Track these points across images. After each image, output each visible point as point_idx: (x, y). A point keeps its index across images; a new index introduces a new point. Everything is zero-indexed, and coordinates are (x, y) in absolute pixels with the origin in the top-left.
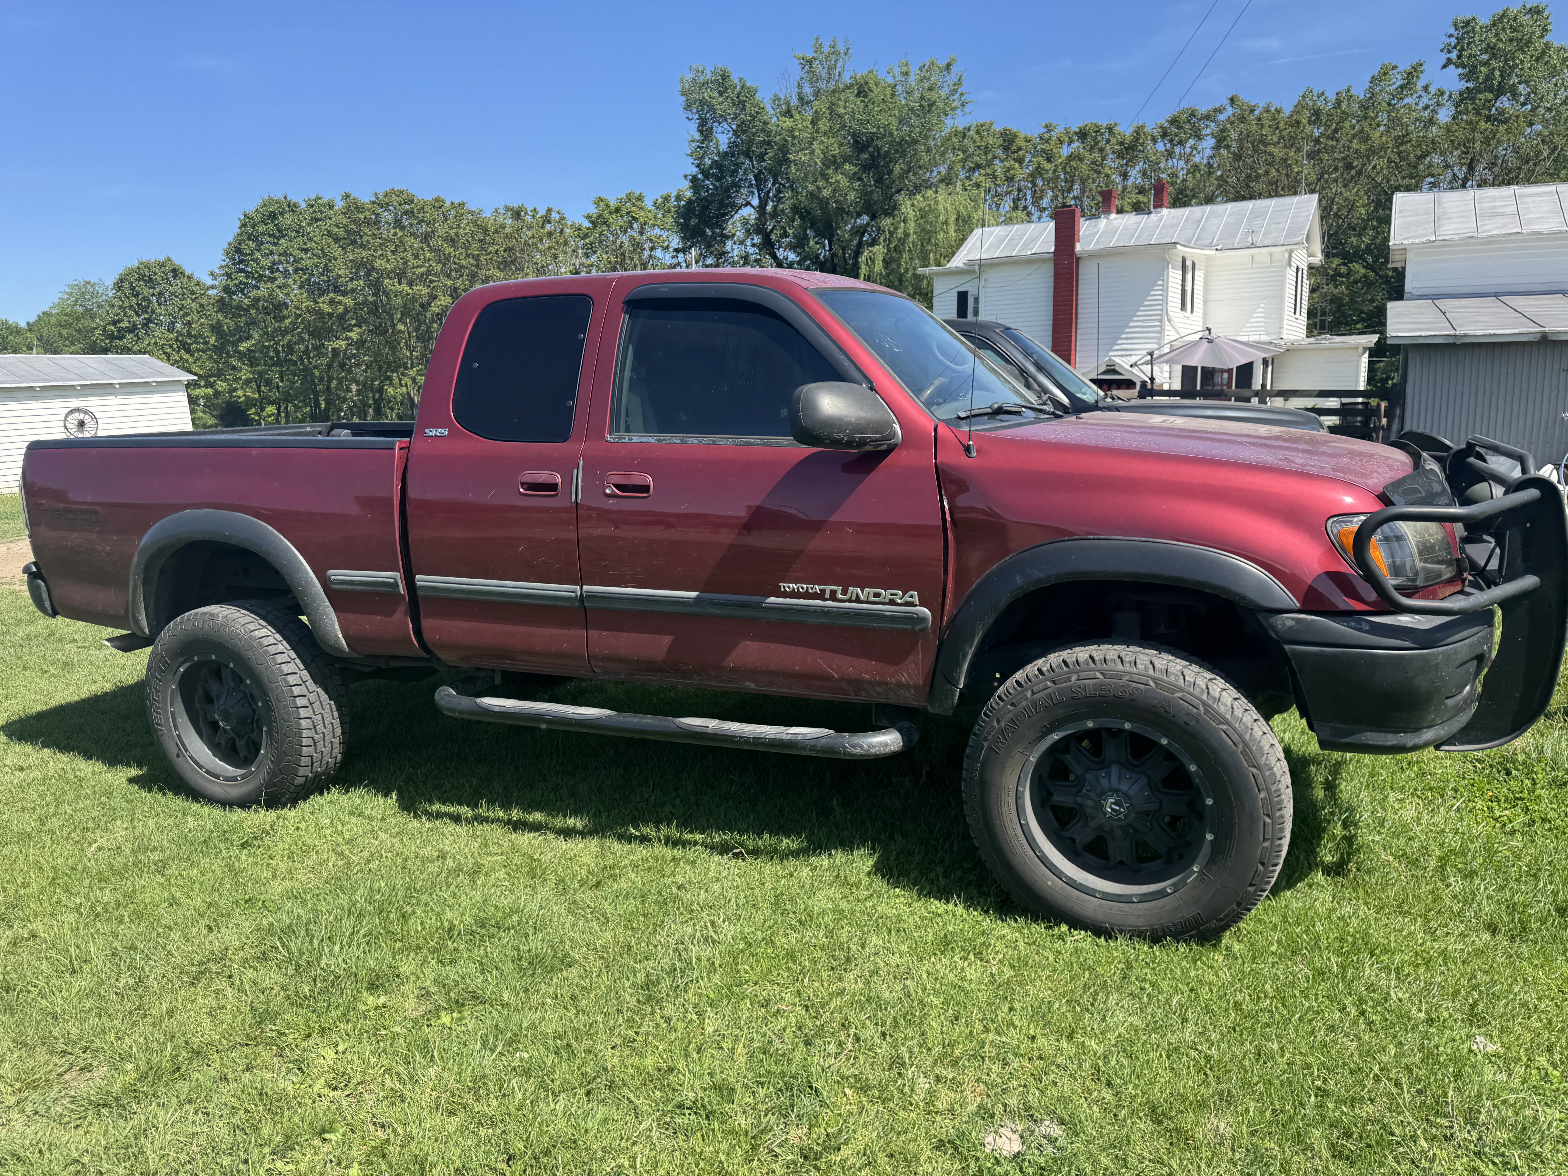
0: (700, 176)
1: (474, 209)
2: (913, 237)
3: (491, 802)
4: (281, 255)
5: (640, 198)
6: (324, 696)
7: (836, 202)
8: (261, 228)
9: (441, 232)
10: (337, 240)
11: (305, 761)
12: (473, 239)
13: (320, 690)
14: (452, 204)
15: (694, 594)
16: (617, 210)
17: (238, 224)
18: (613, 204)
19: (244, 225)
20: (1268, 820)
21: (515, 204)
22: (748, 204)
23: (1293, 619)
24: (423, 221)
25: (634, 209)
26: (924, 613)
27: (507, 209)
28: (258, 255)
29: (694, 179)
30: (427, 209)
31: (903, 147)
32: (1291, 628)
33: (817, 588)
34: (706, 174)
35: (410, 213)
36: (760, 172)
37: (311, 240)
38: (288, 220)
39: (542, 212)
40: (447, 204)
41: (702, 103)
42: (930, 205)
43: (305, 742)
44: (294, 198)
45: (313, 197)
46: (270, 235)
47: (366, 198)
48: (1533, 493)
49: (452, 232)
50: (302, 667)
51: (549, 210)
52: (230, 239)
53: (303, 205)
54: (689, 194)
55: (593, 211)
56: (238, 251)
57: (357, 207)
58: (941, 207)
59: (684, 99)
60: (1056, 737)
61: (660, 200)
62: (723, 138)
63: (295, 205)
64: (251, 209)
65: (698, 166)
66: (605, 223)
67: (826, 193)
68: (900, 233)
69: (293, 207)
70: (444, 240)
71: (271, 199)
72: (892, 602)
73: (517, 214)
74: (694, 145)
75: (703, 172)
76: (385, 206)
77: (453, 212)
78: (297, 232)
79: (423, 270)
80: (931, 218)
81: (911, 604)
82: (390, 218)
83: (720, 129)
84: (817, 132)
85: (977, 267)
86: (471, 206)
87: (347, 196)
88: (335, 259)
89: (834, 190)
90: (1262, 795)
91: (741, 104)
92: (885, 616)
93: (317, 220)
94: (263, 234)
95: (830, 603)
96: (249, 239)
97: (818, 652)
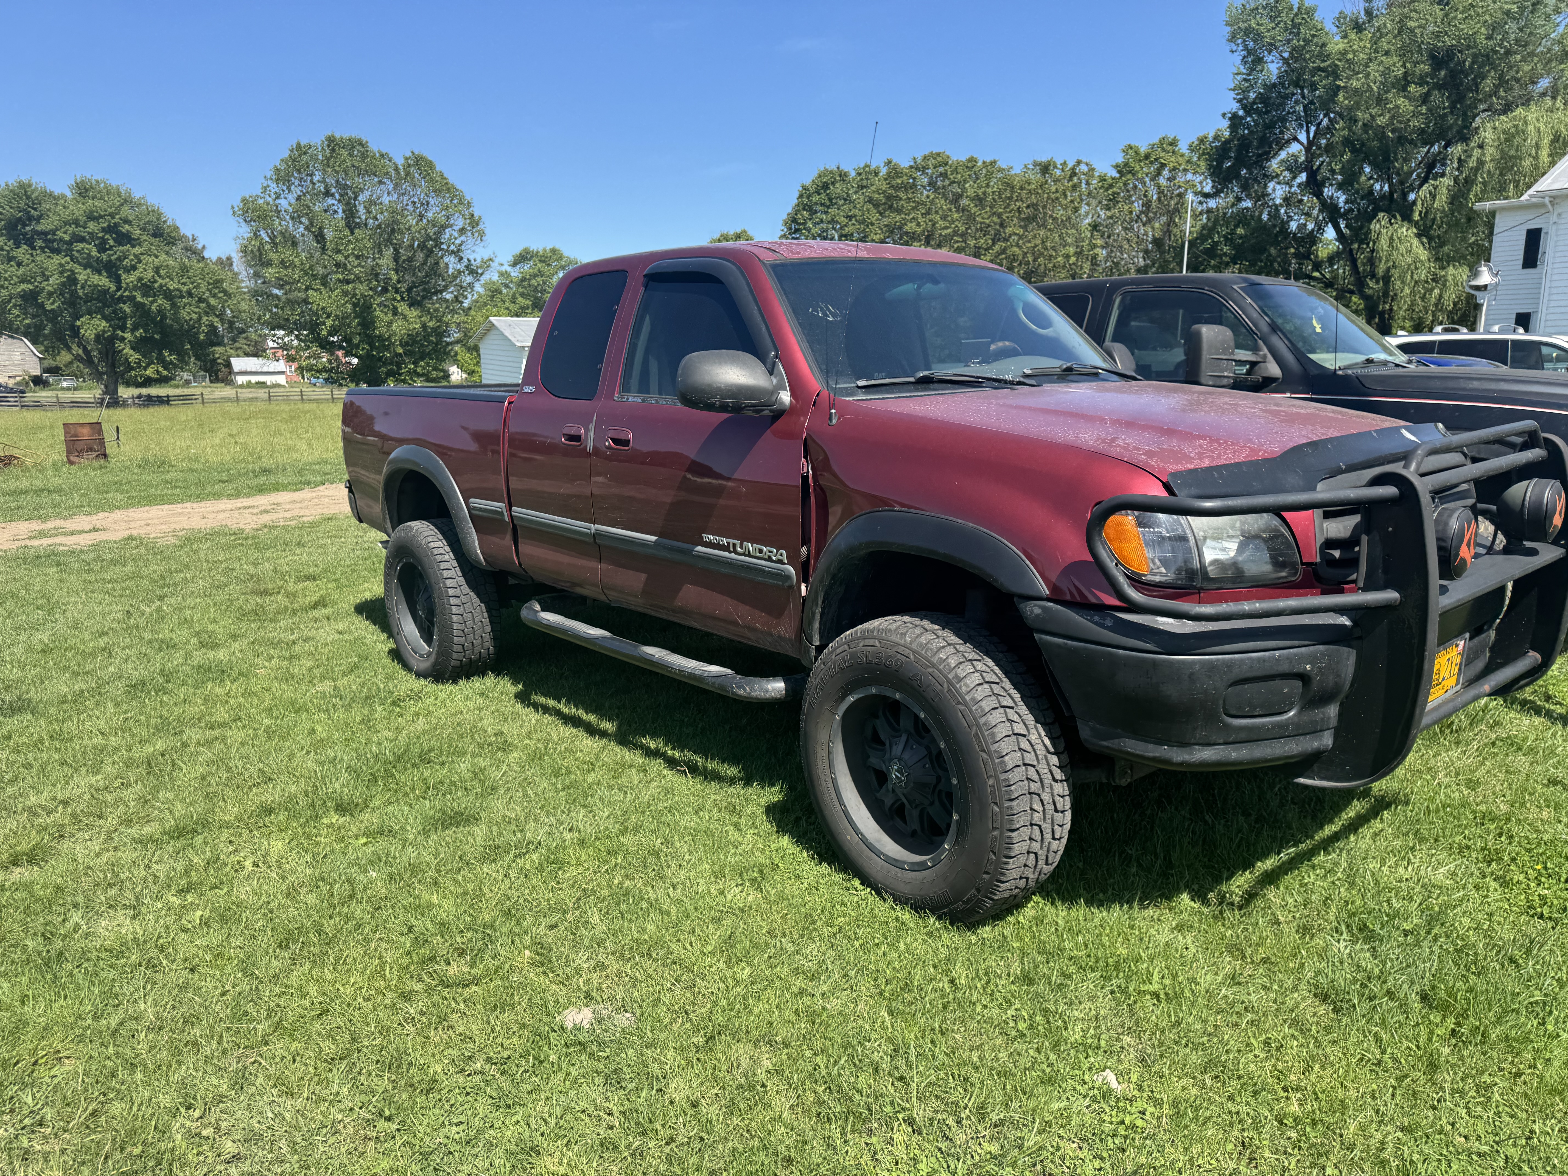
0: (1241, 113)
1: (1004, 166)
2: (1490, 166)
3: (568, 702)
4: (829, 222)
5: (1173, 143)
6: (476, 600)
7: (1393, 131)
8: (816, 198)
9: (970, 192)
10: (876, 205)
11: (456, 648)
12: (1000, 198)
13: (472, 594)
14: (984, 163)
15: (653, 538)
16: (1147, 157)
17: (797, 195)
18: (1143, 150)
19: (801, 196)
20: (996, 808)
21: (1044, 158)
22: (1295, 139)
23: (1040, 607)
24: (954, 182)
25: (1163, 154)
26: (789, 571)
27: (1035, 164)
28: (810, 224)
29: (1234, 118)
30: (960, 170)
31: (1487, 58)
32: (1038, 616)
33: (725, 541)
34: (1248, 109)
35: (944, 175)
36: (1312, 102)
37: (855, 207)
38: (838, 189)
39: (1070, 165)
40: (980, 164)
41: (1248, 32)
42: (1516, 126)
43: (455, 633)
44: (845, 168)
45: (862, 166)
46: (822, 204)
47: (904, 163)
48: (1390, 491)
49: (980, 192)
50: (460, 574)
51: (1079, 162)
52: (789, 210)
53: (853, 174)
54: (1227, 134)
55: (1120, 159)
56: (794, 220)
57: (896, 173)
58: (1531, 128)
59: (1229, 29)
60: (851, 699)
61: (1196, 143)
62: (1273, 68)
63: (846, 174)
64: (808, 182)
65: (1240, 101)
66: (1130, 172)
67: (1381, 121)
68: (1472, 163)
69: (843, 176)
70: (972, 200)
71: (826, 170)
72: (769, 559)
73: (1045, 168)
74: (1239, 77)
75: (1244, 108)
76: (923, 169)
77: (984, 171)
78: (845, 200)
79: (949, 231)
80: (1517, 140)
81: (780, 562)
82: (925, 181)
83: (1271, 58)
84: (1376, 51)
85: (1547, 200)
86: (1002, 164)
87: (889, 162)
88: (873, 224)
89: (1392, 118)
90: (991, 782)
91: (1294, 28)
92: (764, 571)
93: (863, 187)
94: (816, 204)
95: (733, 555)
96: (804, 209)
97: (729, 600)
